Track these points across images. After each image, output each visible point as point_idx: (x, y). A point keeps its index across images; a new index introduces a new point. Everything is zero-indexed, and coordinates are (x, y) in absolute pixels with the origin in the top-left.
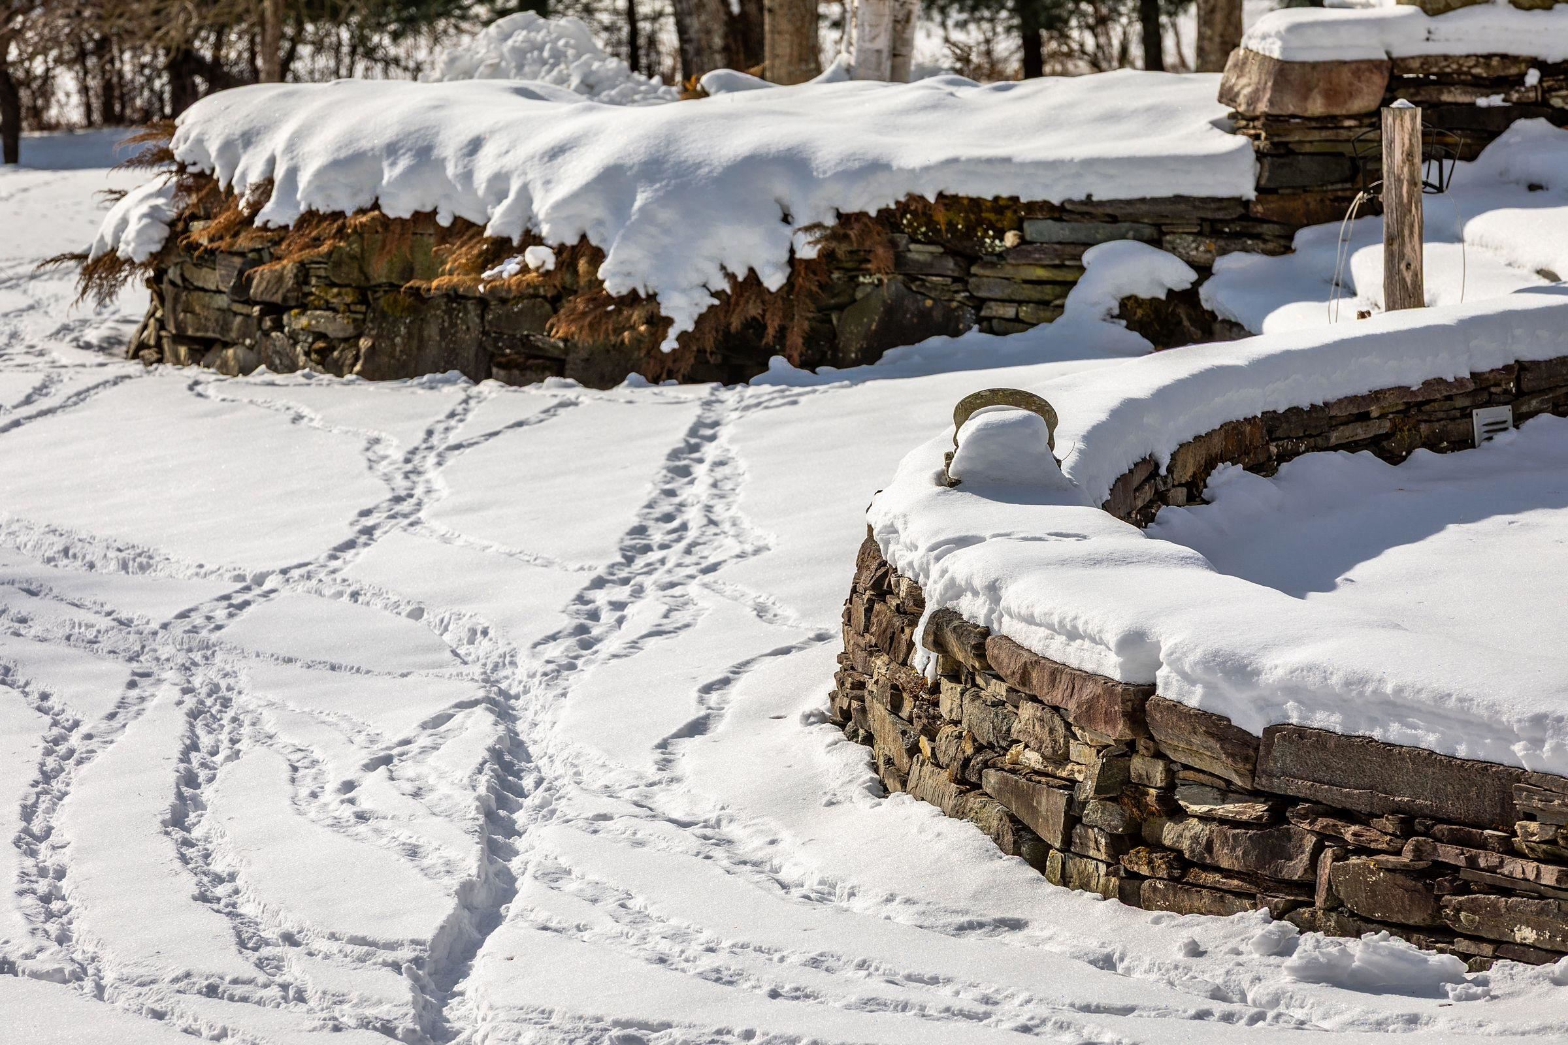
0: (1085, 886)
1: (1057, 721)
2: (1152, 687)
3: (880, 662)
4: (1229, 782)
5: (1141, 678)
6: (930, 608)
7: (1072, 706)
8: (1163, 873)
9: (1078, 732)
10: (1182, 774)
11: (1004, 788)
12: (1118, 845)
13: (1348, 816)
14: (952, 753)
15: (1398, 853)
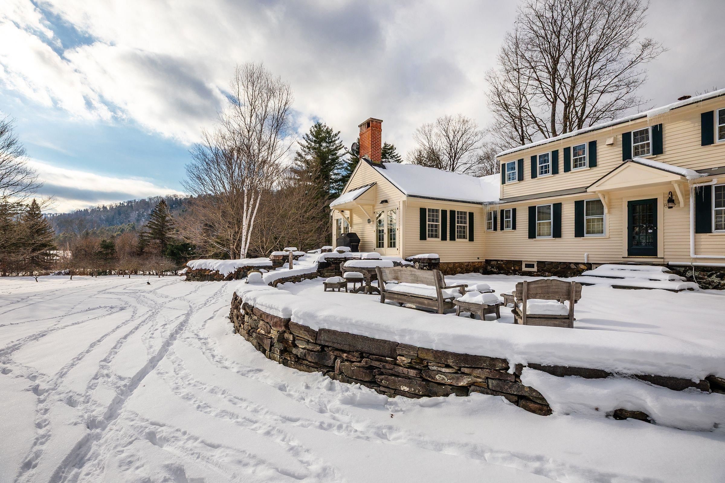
0: (275, 360)
1: (268, 325)
2: (290, 319)
3: (235, 310)
4: (308, 340)
5: (287, 317)
6: (243, 302)
7: (271, 323)
8: (293, 359)
9: (273, 328)
10: (297, 338)
11: (257, 337)
12: (282, 352)
13: (344, 351)
14: (247, 328)
15: (360, 362)
